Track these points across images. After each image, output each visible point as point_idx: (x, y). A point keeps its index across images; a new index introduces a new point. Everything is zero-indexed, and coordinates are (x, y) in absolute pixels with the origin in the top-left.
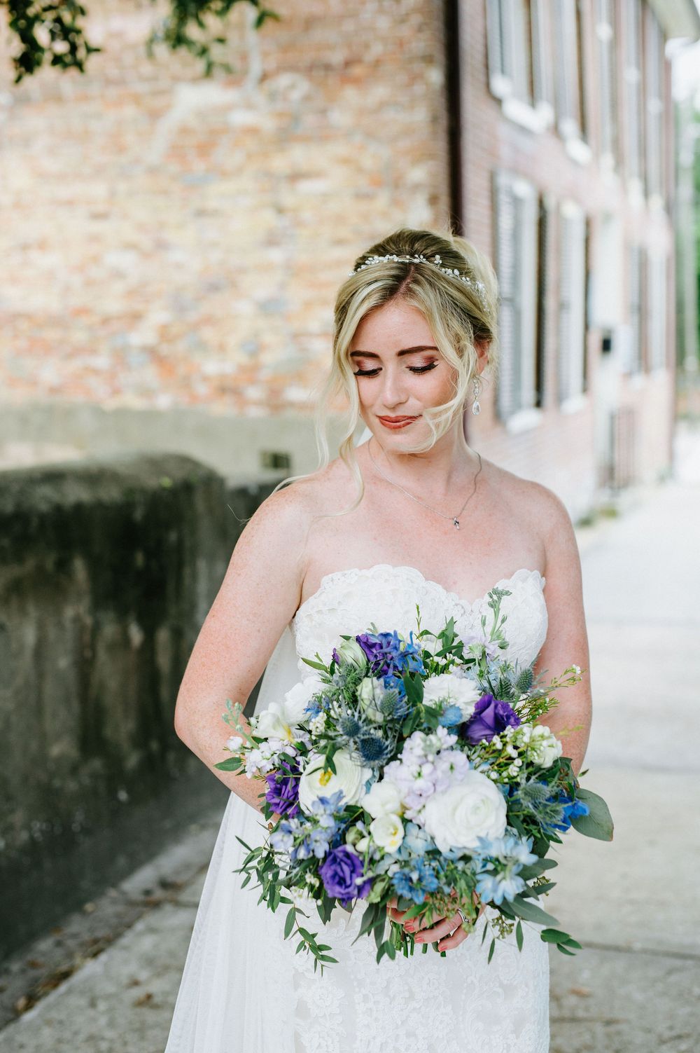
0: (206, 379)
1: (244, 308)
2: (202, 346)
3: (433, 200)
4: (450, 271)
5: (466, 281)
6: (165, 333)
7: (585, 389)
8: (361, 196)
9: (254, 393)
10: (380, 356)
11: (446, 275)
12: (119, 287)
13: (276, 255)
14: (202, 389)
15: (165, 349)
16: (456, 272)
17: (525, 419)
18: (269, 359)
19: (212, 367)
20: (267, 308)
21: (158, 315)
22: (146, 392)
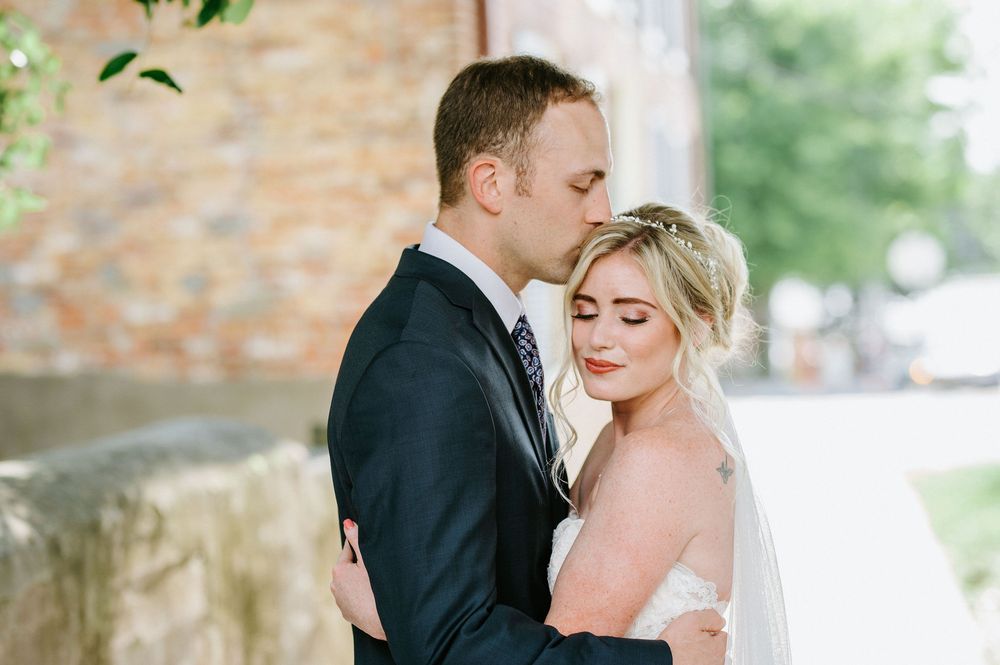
0: (130, 329)
1: (186, 228)
2: (122, 282)
4: (683, 242)
5: (698, 255)
6: (69, 266)
8: (354, 73)
9: (200, 346)
10: (598, 300)
11: (677, 245)
13: (231, 154)
14: (123, 344)
15: (72, 289)
16: (690, 244)
18: (225, 297)
19: (139, 311)
20: (220, 227)
21: (60, 241)
22: (43, 350)
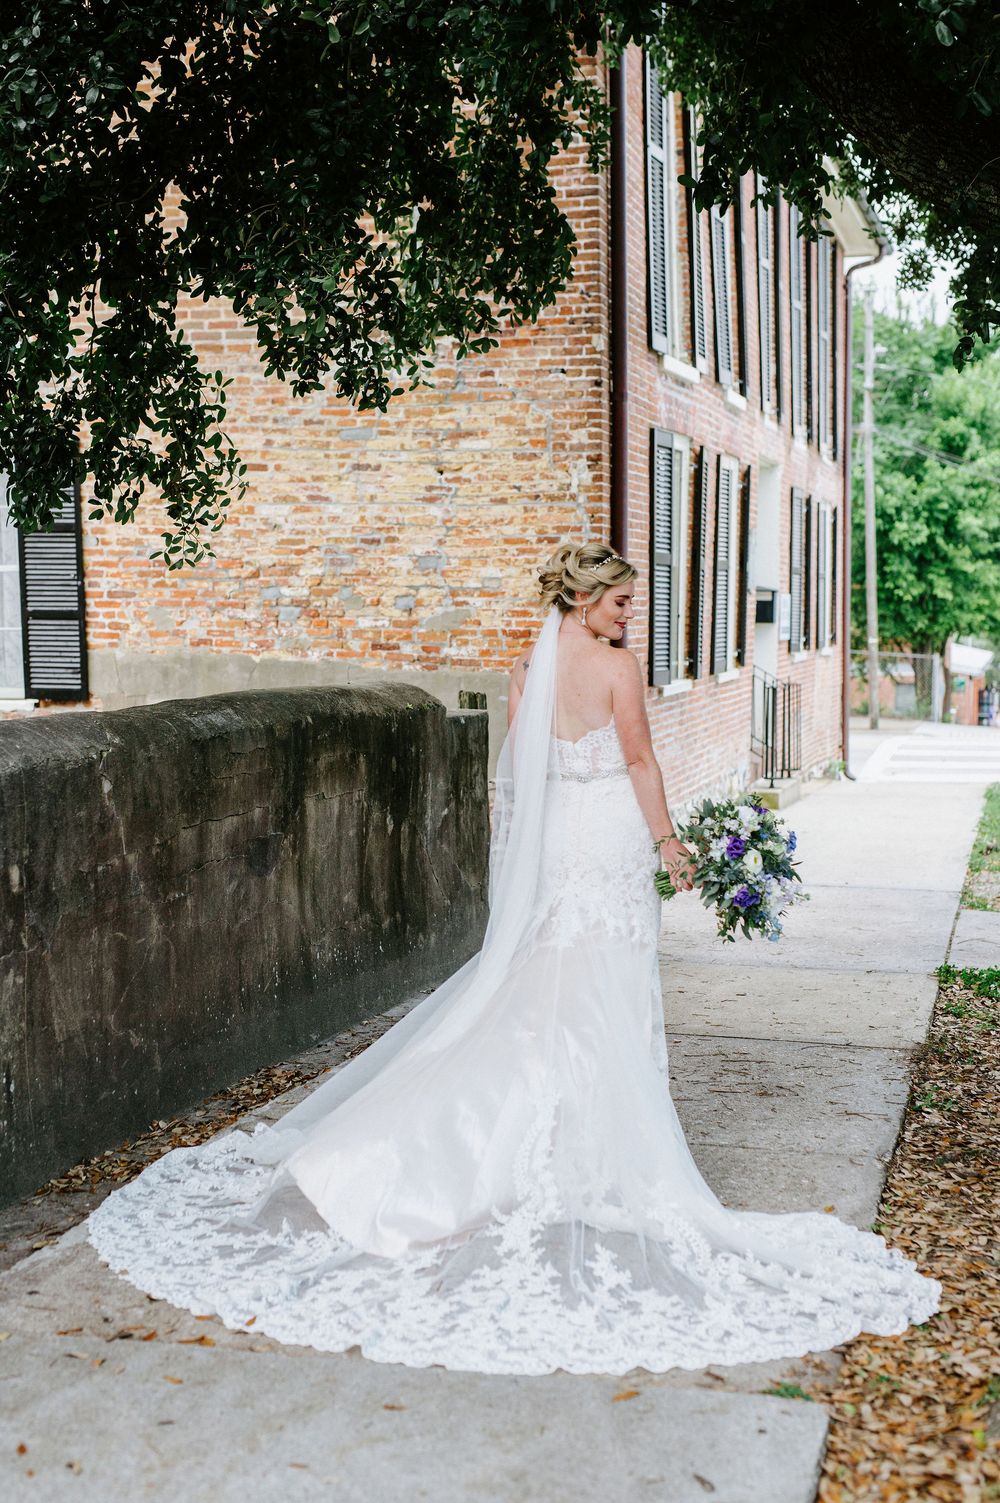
0: (360, 634)
1: (403, 563)
2: (357, 600)
3: (595, 460)
6: (317, 586)
7: (740, 660)
8: (522, 457)
9: (407, 649)
12: (272, 538)
13: (435, 511)
14: (355, 645)
15: (316, 603)
17: (680, 685)
18: (424, 615)
19: (365, 621)
20: (424, 564)
21: (311, 569)
22: (298, 648)
